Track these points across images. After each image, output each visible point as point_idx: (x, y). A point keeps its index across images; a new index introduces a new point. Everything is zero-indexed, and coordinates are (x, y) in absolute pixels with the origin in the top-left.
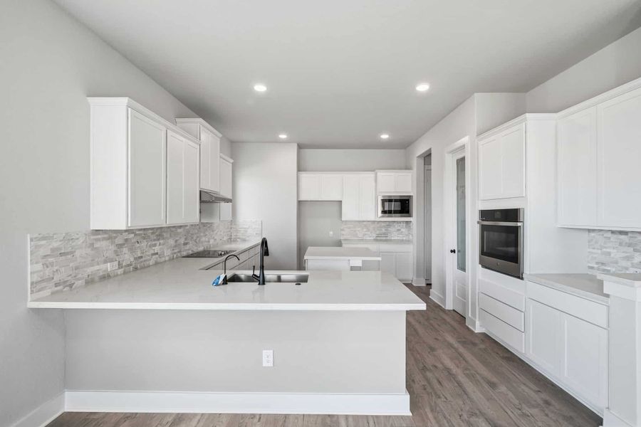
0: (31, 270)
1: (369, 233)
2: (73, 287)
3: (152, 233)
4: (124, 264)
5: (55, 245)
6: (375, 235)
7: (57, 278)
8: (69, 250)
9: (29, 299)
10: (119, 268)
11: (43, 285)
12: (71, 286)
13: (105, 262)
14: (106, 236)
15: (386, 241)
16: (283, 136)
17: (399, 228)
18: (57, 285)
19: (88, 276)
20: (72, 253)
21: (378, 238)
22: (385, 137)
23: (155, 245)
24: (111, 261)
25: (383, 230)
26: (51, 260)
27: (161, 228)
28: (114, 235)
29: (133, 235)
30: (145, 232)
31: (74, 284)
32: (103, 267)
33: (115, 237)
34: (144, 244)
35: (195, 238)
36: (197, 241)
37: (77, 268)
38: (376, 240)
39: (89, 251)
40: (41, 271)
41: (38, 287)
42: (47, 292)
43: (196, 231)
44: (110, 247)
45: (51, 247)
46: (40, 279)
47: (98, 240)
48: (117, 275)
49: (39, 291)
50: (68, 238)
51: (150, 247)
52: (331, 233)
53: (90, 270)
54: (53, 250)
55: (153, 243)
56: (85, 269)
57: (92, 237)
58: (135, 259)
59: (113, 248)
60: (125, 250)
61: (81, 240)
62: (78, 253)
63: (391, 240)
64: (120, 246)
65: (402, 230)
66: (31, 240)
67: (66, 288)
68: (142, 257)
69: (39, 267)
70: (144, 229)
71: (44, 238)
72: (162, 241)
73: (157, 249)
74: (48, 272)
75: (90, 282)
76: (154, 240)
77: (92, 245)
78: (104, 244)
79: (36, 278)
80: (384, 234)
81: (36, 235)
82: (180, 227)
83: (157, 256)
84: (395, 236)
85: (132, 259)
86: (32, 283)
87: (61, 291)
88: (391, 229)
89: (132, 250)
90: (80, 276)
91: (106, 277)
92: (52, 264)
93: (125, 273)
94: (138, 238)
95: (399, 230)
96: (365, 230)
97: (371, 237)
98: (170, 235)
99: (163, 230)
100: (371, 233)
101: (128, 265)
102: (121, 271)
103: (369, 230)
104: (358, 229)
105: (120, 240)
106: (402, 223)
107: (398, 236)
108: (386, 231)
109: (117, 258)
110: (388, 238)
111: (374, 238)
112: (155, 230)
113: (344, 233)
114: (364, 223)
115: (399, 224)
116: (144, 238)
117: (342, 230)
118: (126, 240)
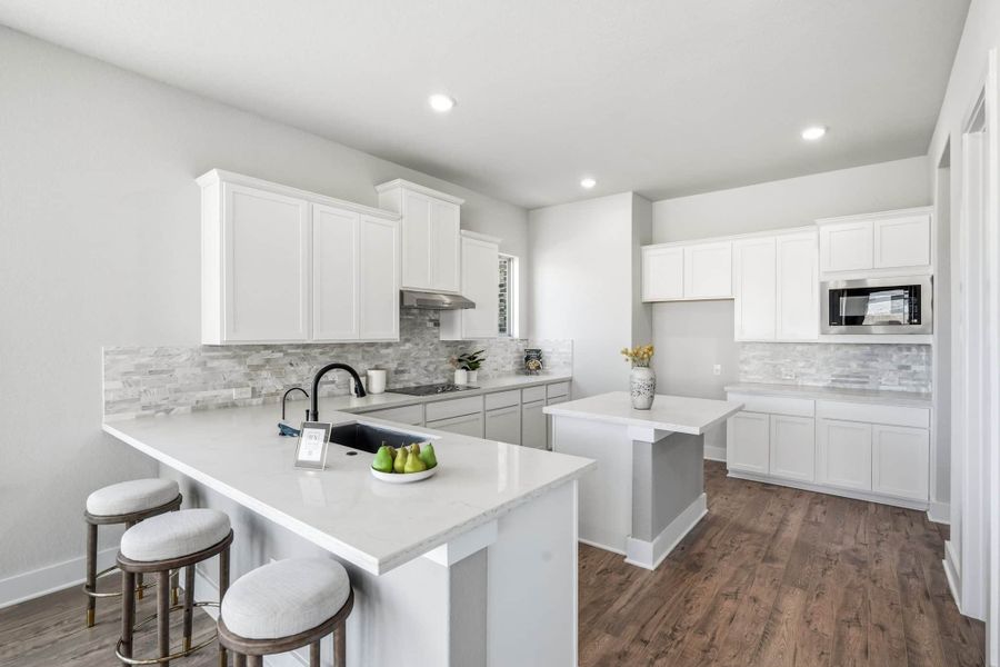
0: (108, 388)
1: (813, 371)
2: (173, 412)
3: (321, 354)
4: (264, 392)
5: (145, 360)
6: (828, 378)
7: (145, 400)
8: (165, 367)
9: (104, 420)
10: (253, 397)
11: (124, 406)
12: (168, 411)
13: (228, 386)
14: (229, 353)
15: (863, 392)
16: (588, 183)
17: (904, 362)
18: (144, 408)
19: (197, 402)
20: (170, 372)
21: (838, 385)
24: (239, 386)
25: (854, 366)
26: (135, 378)
27: (342, 345)
28: (245, 352)
29: (282, 354)
30: (307, 351)
31: (172, 410)
32: (226, 393)
33: (246, 356)
34: (304, 367)
35: (424, 363)
36: (431, 368)
37: (177, 391)
38: (831, 389)
39: (198, 371)
40: (120, 390)
41: (118, 407)
42: (131, 415)
43: (428, 354)
44: (237, 368)
45: (136, 362)
46: (118, 399)
47: (212, 358)
48: (250, 405)
49: (117, 412)
50: (163, 353)
53: (200, 395)
54: (139, 366)
56: (191, 393)
57: (203, 355)
59: (242, 369)
60: (264, 374)
61: (185, 357)
62: (178, 373)
63: (877, 392)
64: (258, 368)
65: (915, 368)
66: (106, 353)
67: (158, 412)
69: (118, 384)
70: (306, 346)
71: (125, 352)
74: (131, 392)
75: (200, 409)
77: (205, 363)
78: (226, 365)
79: (111, 397)
80: (857, 375)
81: (113, 348)
83: (333, 386)
84: (889, 381)
85: (280, 387)
86: (107, 403)
87: (153, 416)
89: (279, 374)
90: (181, 401)
91: (228, 406)
92: (137, 383)
93: (264, 403)
94: (294, 359)
96: (801, 364)
97: (815, 380)
98: (363, 358)
99: (346, 349)
100: (818, 370)
101: (272, 394)
102: (260, 400)
103: (812, 365)
104: (783, 361)
105: (256, 359)
106: (914, 349)
107: (900, 384)
108: (860, 369)
109: (250, 383)
110: (867, 387)
111: (825, 384)
112: (327, 349)
113: (746, 368)
114: (799, 348)
115: (905, 353)
116: (304, 359)
117: (742, 362)
118: (268, 361)
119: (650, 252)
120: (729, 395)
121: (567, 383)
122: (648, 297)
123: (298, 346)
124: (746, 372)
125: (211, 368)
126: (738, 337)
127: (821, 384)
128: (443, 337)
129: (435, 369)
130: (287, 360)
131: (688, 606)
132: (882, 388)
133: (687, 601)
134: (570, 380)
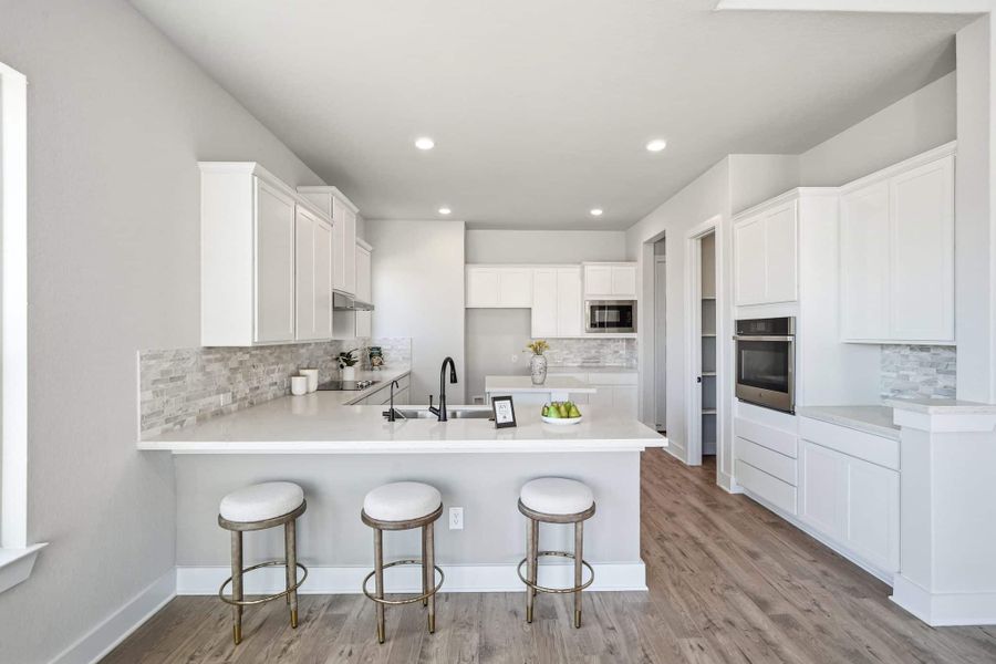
1: (572, 356)
2: (184, 424)
3: (271, 354)
4: (239, 396)
5: (167, 366)
6: (579, 360)
8: (180, 373)
10: (233, 401)
12: (182, 423)
13: (219, 392)
14: (218, 356)
15: (598, 368)
16: (445, 211)
18: (167, 421)
19: (201, 411)
20: (183, 378)
21: (585, 365)
23: (273, 372)
24: (225, 391)
25: (593, 352)
28: (228, 355)
29: (248, 356)
30: (262, 352)
31: (184, 421)
32: (217, 398)
33: (229, 359)
34: (261, 369)
38: (582, 367)
39: (200, 376)
44: (223, 372)
48: (232, 410)
50: (179, 358)
51: (268, 372)
52: (516, 356)
53: (201, 403)
56: (196, 402)
57: (203, 357)
58: (251, 390)
59: (226, 373)
60: (239, 377)
61: (192, 361)
62: (188, 378)
63: (604, 367)
64: (234, 370)
65: (621, 351)
68: (258, 388)
70: (261, 348)
71: (154, 356)
75: (202, 419)
76: (273, 364)
78: (217, 367)
80: (595, 358)
83: (276, 387)
84: (610, 361)
85: (247, 391)
88: (605, 351)
89: (247, 377)
91: (219, 412)
94: (255, 361)
95: (617, 352)
96: (565, 352)
97: (574, 362)
100: (575, 356)
101: (243, 399)
102: (238, 405)
103: (571, 352)
105: (234, 361)
107: (614, 362)
108: (595, 354)
109: (231, 387)
110: (599, 364)
111: (579, 364)
112: (273, 350)
114: (565, 342)
116: (260, 360)
118: (241, 362)
119: (473, 270)
121: (408, 377)
125: (209, 373)
127: (576, 365)
132: (607, 365)
134: (409, 373)
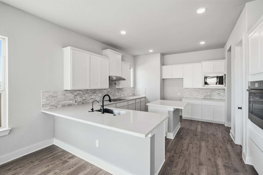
0: (43, 101)
1: (200, 94)
2: (57, 107)
3: (90, 92)
4: (78, 101)
5: (51, 94)
6: (203, 96)
7: (51, 104)
9: (42, 109)
10: (75, 102)
11: (46, 105)
12: (56, 107)
13: (70, 100)
14: (70, 92)
15: (210, 99)
16: (151, 51)
17: (219, 92)
18: (51, 106)
19: (63, 104)
20: (56, 97)
21: (205, 98)
22: (202, 43)
23: (92, 96)
24: (72, 100)
25: (209, 93)
26: (49, 98)
27: (95, 90)
28: (74, 92)
29: (81, 92)
30: (87, 91)
31: (57, 106)
32: (69, 102)
33: (74, 93)
34: (87, 95)
35: (112, 93)
36: (114, 95)
37: (58, 101)
38: (204, 99)
39: (63, 96)
40: (46, 101)
41: (45, 106)
42: (48, 108)
43: (113, 91)
44: (72, 96)
45: (49, 94)
48: (75, 105)
49: (45, 107)
50: (55, 92)
51: (89, 96)
52: (179, 94)
53: (63, 102)
54: (50, 95)
55: (91, 95)
56: (62, 102)
57: (64, 92)
58: (82, 100)
59: (73, 96)
60: (78, 97)
61: (60, 93)
62: (59, 97)
63: (213, 99)
64: (76, 95)
65: (221, 94)
66: (42, 92)
67: (54, 107)
68: (86, 99)
69: (45, 100)
70: (87, 90)
71: (46, 92)
72: (95, 95)
73: (93, 97)
74: (48, 102)
75: (64, 106)
76: (91, 94)
77: (65, 94)
78: (69, 95)
79: (44, 103)
80: (209, 95)
81: (44, 91)
82: (105, 89)
84: (216, 97)
85: (81, 100)
86: (43, 105)
87: (53, 108)
88: (214, 93)
89: (81, 97)
90: (59, 104)
91: (70, 105)
92: (49, 100)
93: (78, 104)
95: (220, 94)
96: (198, 93)
97: (201, 97)
98: (99, 92)
99: (96, 90)
100: (201, 94)
101: (80, 102)
102: (77, 103)
103: (200, 93)
104: (193, 92)
105: (76, 93)
106: (221, 90)
107: (218, 97)
108: (210, 94)
109: (75, 99)
110: (211, 98)
111: (203, 97)
112: (92, 90)
113: (185, 94)
114: (197, 89)
115: (219, 90)
116: (86, 93)
117: (185, 93)
118: (79, 93)
119: (164, 67)
120: (183, 100)
121: (144, 98)
122: (163, 78)
123: (85, 90)
124: (185, 95)
125: (66, 96)
126: (184, 87)
127: (202, 98)
128: (117, 87)
129: (115, 95)
130: (83, 93)
131: (183, 146)
132: (215, 98)
133: (182, 145)
134: (145, 97)
